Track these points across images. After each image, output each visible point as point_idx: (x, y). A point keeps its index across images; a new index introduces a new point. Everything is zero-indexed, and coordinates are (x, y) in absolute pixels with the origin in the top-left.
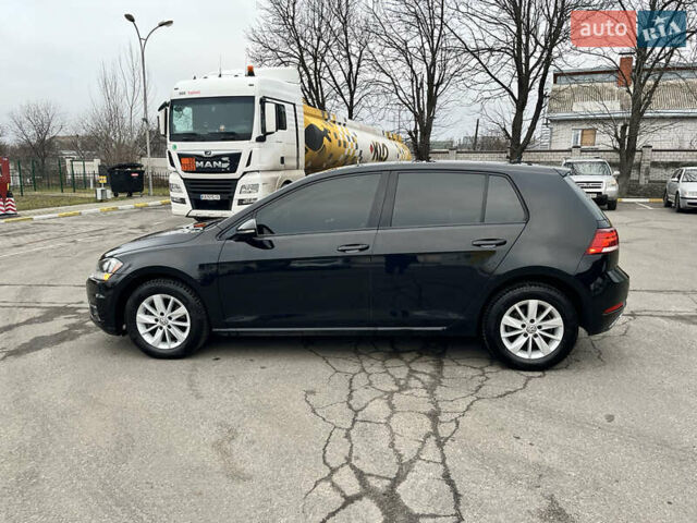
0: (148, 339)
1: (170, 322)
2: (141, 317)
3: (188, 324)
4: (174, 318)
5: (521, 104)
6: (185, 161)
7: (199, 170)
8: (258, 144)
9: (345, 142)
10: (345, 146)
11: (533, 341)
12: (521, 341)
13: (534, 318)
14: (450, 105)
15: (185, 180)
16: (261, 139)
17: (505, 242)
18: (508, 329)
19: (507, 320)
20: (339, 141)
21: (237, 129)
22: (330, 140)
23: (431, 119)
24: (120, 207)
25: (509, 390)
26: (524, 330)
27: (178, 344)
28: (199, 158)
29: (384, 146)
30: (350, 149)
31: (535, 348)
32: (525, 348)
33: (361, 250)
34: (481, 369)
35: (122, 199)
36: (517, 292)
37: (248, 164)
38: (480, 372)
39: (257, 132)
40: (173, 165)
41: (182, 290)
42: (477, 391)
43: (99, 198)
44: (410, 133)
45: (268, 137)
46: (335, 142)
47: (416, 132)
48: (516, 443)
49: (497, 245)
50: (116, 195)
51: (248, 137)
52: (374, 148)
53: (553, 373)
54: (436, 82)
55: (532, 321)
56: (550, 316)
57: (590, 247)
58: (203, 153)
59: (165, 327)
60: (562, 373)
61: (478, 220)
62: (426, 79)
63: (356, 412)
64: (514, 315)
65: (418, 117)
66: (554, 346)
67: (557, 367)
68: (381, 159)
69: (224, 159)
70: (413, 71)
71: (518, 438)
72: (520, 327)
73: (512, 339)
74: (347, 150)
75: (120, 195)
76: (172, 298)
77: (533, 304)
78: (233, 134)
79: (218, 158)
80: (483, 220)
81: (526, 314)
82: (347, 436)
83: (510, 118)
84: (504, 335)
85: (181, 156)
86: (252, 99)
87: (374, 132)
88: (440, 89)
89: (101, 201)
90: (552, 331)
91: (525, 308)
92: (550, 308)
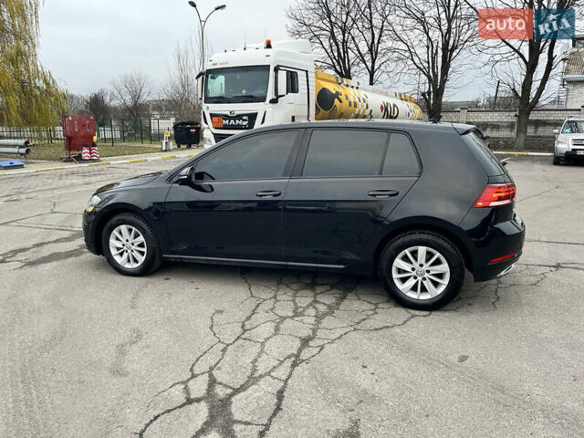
0: (118, 259)
1: (133, 247)
2: (112, 242)
3: (145, 250)
4: (136, 244)
5: (531, 66)
6: (215, 119)
7: (226, 127)
8: (271, 105)
9: (355, 103)
10: (355, 106)
11: (422, 283)
12: (411, 282)
13: (423, 262)
14: (463, 68)
15: (214, 134)
16: (274, 101)
17: (397, 194)
18: (400, 271)
19: (398, 263)
20: (350, 102)
21: (255, 93)
22: (341, 102)
23: (444, 81)
24: (177, 156)
25: (388, 325)
26: (414, 273)
27: (139, 264)
28: (226, 117)
29: (395, 106)
30: (361, 108)
31: (424, 290)
32: (414, 288)
33: (275, 196)
34: (376, 305)
35: (183, 149)
36: (407, 239)
37: (263, 122)
38: (373, 307)
39: (270, 95)
40: (206, 122)
41: (140, 222)
42: (358, 323)
43: (164, 149)
44: (423, 94)
45: (280, 99)
46: (345, 103)
47: (429, 93)
48: (360, 371)
49: (390, 195)
50: (179, 147)
51: (263, 99)
52: (385, 108)
53: (438, 313)
54: (450, 48)
55: (421, 265)
56: (438, 262)
57: (477, 200)
58: (228, 113)
59: (129, 251)
60: (447, 314)
61: (377, 173)
62: (440, 45)
63: (245, 331)
64: (405, 259)
65: (432, 81)
66: (441, 289)
67: (445, 308)
68: (391, 117)
69: (244, 118)
70: (429, 39)
71: (366, 367)
72: (410, 270)
73: (404, 280)
74: (357, 109)
75: (182, 146)
76: (134, 229)
77: (422, 250)
78: (252, 97)
79: (239, 117)
80: (381, 173)
81: (416, 259)
82: (224, 350)
83: (521, 79)
84: (395, 276)
85: (212, 115)
86: (268, 67)
87: (387, 94)
88: (454, 54)
89: (166, 151)
90: (440, 276)
91: (414, 254)
92: (438, 255)
